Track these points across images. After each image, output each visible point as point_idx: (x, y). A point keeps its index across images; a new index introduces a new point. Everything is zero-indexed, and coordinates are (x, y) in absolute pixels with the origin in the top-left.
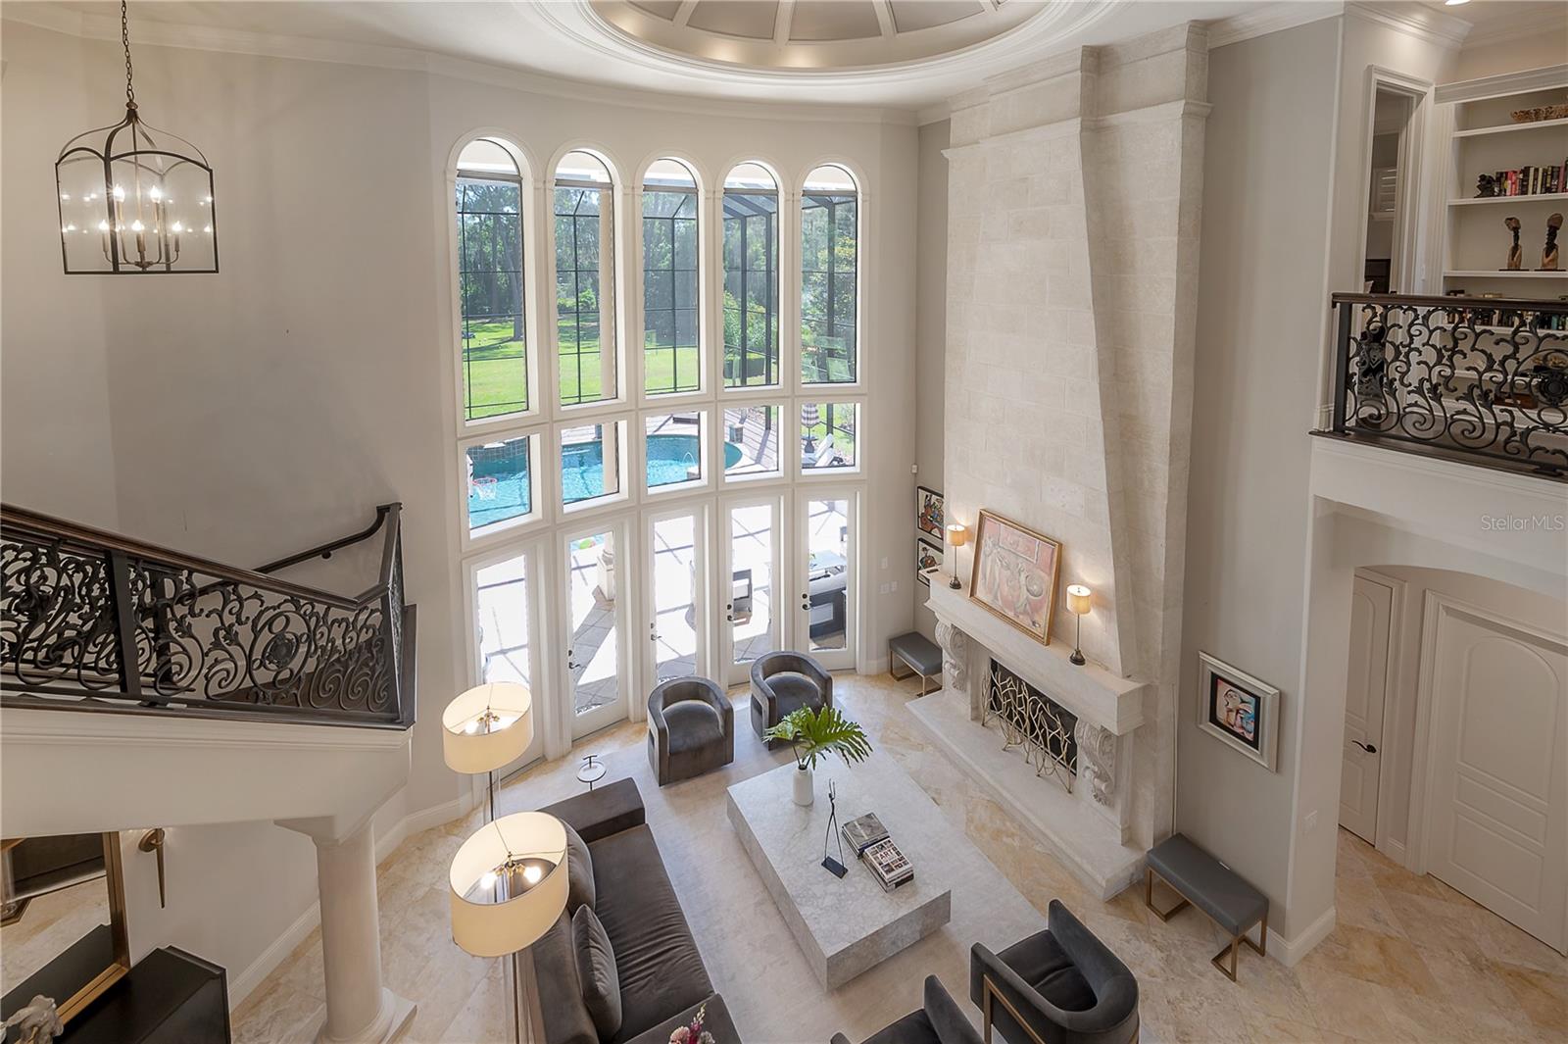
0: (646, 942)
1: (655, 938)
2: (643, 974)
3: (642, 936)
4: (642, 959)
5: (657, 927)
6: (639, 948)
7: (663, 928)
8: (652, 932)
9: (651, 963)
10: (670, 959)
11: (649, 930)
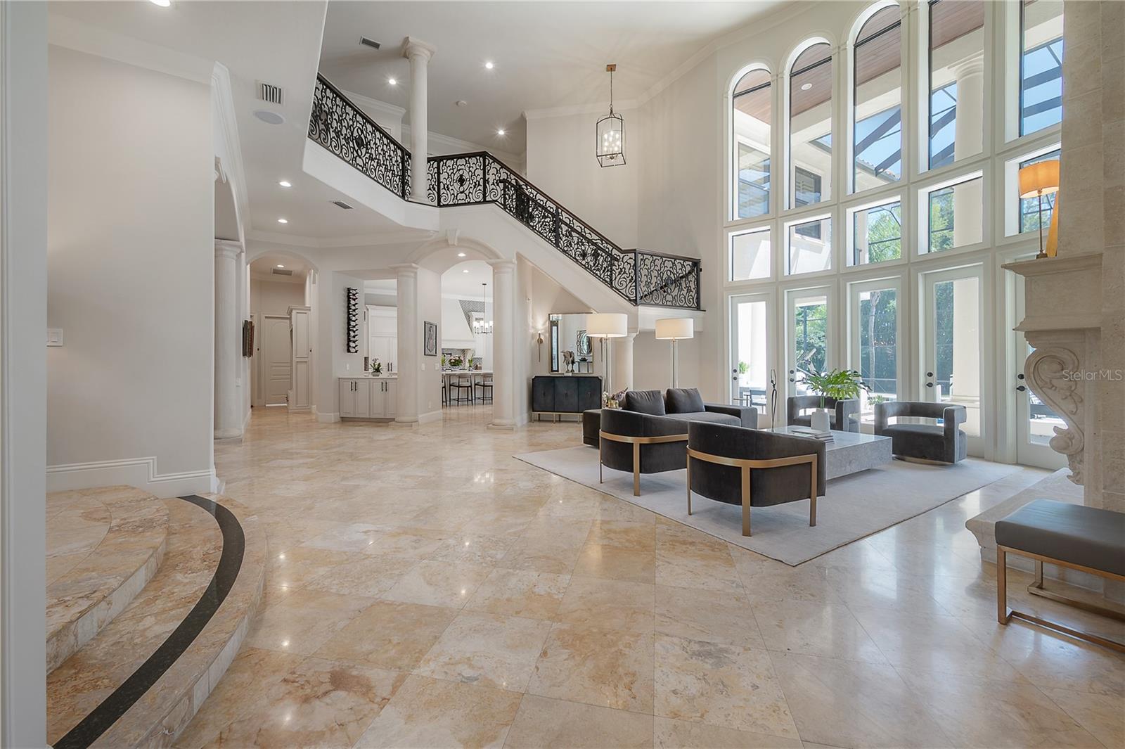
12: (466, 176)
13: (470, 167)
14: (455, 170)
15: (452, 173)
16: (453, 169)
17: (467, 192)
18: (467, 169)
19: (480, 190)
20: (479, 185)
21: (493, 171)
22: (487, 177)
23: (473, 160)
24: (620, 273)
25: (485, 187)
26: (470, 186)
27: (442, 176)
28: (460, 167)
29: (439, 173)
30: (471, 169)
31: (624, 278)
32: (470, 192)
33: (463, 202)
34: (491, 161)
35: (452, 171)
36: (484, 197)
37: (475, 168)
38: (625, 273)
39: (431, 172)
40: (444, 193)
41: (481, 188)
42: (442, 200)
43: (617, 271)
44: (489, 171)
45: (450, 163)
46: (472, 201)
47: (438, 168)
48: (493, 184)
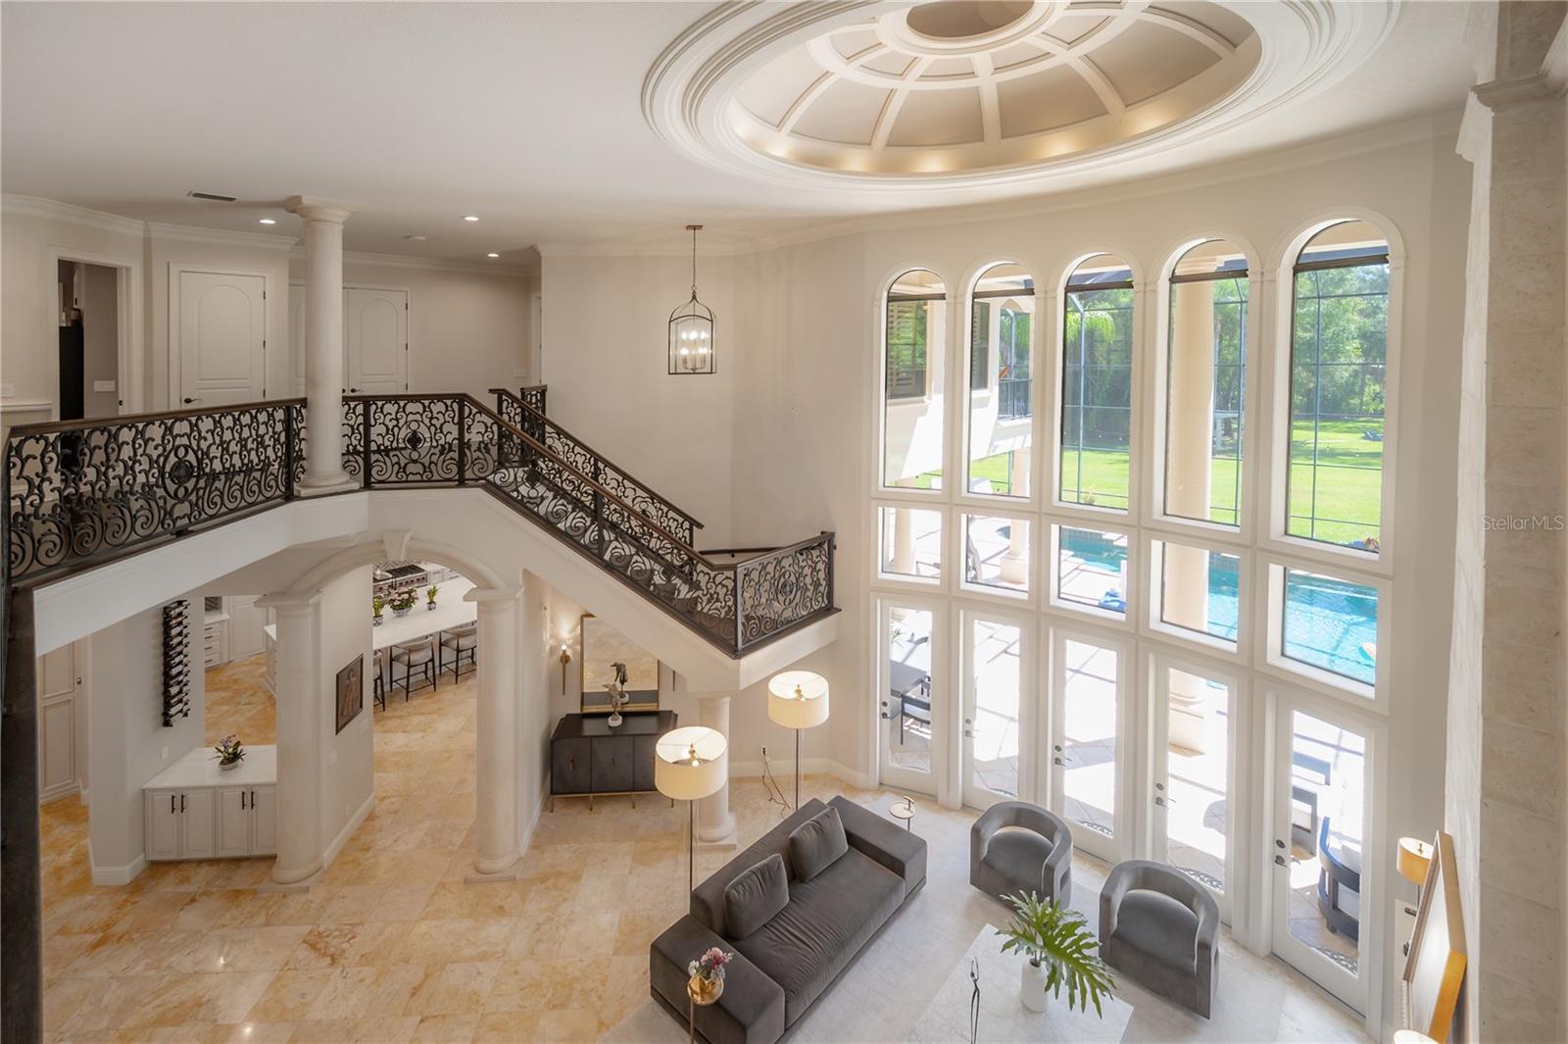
0: (803, 925)
1: (810, 930)
2: (779, 934)
3: (806, 920)
4: (790, 929)
5: (819, 928)
6: (797, 923)
7: (821, 932)
8: (812, 925)
9: (789, 936)
10: (797, 947)
11: (813, 922)
12: (424, 432)
13: (431, 418)
14: (402, 422)
15: (397, 426)
16: (397, 420)
17: (426, 461)
18: (427, 421)
19: (451, 458)
20: (450, 450)
21: (478, 427)
22: (467, 437)
23: (439, 407)
24: (709, 602)
25: (462, 455)
26: (433, 450)
27: (374, 431)
28: (411, 417)
29: (367, 425)
30: (434, 421)
31: (716, 609)
32: (431, 463)
33: (418, 477)
34: (474, 410)
35: (395, 423)
36: (461, 471)
37: (442, 421)
38: (718, 600)
39: (352, 423)
40: (378, 461)
41: (455, 455)
42: (374, 472)
43: (705, 599)
44: (469, 428)
45: (390, 408)
46: (436, 477)
47: (366, 415)
48: (479, 449)
